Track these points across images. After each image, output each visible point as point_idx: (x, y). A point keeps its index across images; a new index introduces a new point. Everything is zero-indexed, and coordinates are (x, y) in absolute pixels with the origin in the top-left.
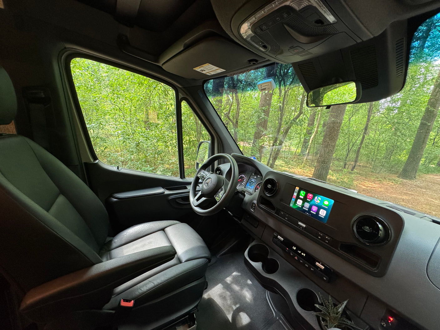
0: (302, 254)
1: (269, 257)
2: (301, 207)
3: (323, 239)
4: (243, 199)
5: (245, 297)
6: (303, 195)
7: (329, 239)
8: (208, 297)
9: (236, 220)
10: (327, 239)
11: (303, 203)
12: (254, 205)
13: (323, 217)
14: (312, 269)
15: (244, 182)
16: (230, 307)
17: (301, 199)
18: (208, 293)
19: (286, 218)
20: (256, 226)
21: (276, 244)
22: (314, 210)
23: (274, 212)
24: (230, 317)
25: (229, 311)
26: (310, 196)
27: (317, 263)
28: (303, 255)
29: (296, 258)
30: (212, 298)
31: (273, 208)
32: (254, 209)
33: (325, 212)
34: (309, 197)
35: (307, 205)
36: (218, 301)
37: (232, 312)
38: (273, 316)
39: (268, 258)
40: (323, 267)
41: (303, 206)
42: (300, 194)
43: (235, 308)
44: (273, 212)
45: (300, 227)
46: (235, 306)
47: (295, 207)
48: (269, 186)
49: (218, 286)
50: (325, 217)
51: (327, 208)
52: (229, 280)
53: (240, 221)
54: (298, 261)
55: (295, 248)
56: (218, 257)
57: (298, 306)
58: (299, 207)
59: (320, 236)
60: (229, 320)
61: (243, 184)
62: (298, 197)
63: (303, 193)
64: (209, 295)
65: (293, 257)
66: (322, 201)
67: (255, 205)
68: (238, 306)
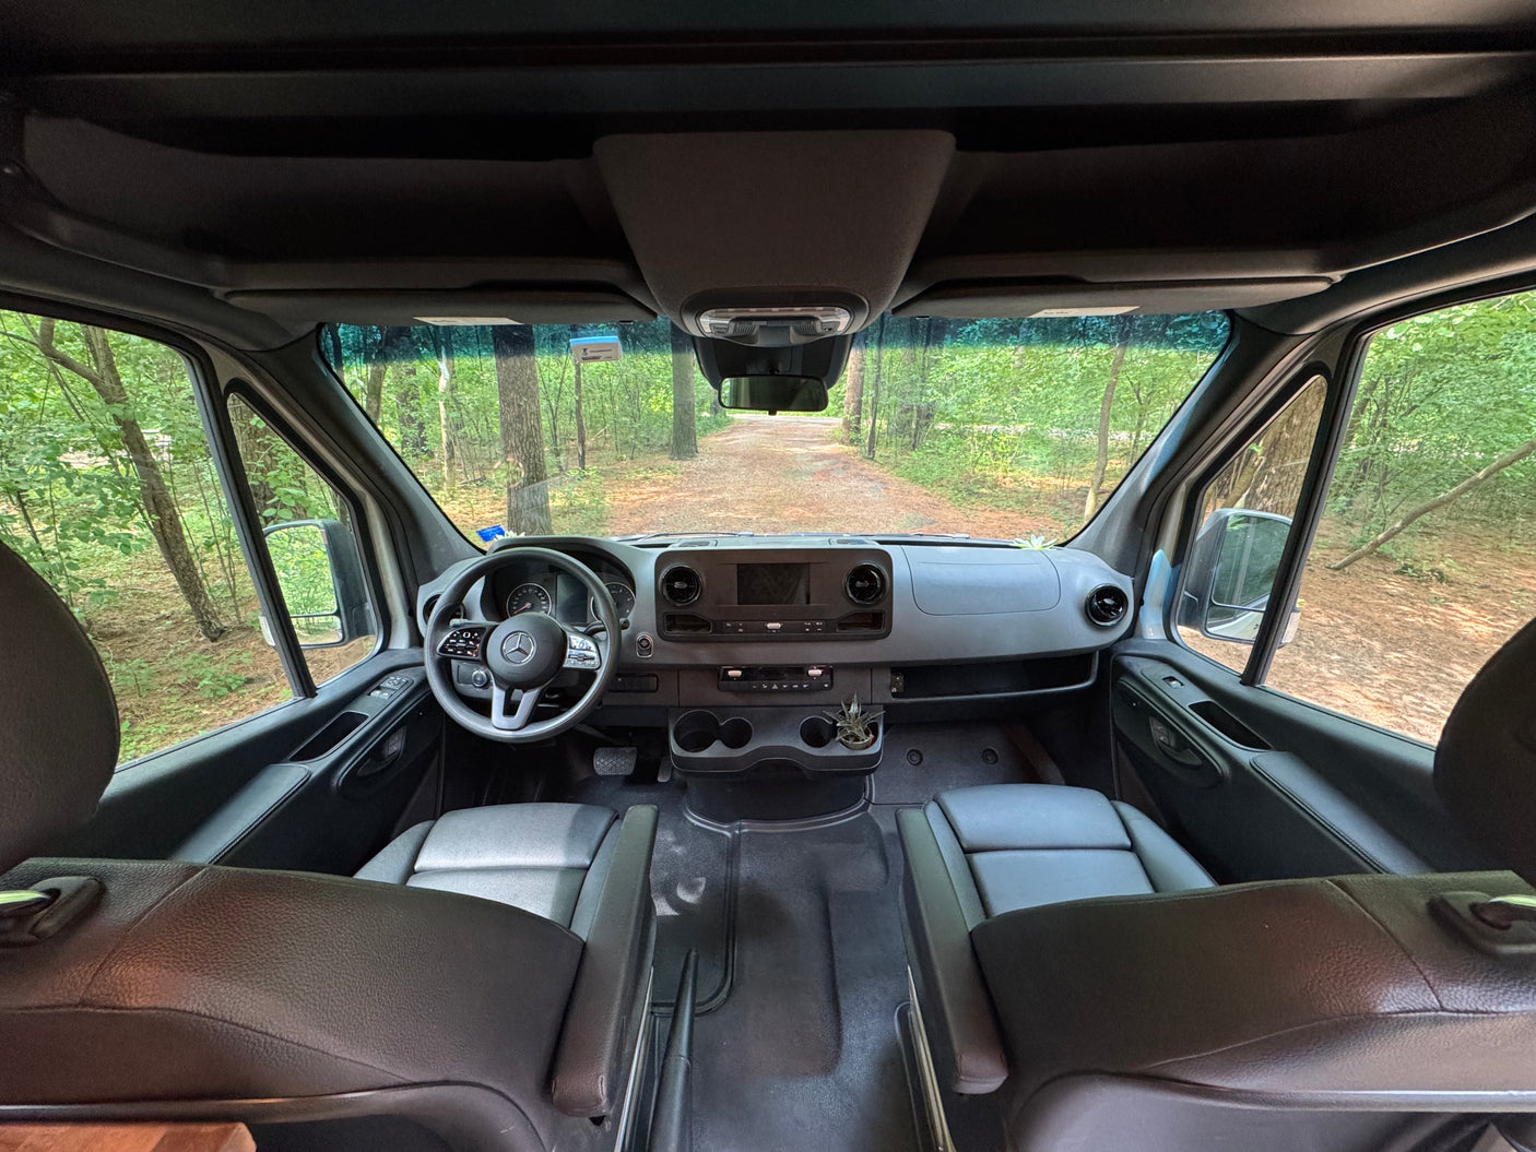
1: (723, 724)
3: (813, 628)
7: (824, 623)
10: (819, 626)
12: (644, 644)
14: (804, 686)
19: (741, 630)
20: (654, 688)
23: (710, 632)
27: (810, 672)
29: (774, 687)
31: (705, 625)
32: (649, 650)
39: (723, 726)
40: (819, 672)
44: (708, 633)
45: (771, 633)
57: (814, 749)
59: (808, 627)
67: (648, 642)
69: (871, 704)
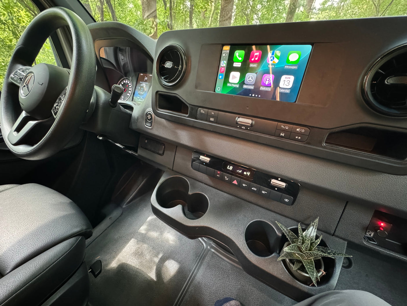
0: (245, 173)
1: (190, 193)
2: (238, 86)
3: (291, 133)
4: (132, 114)
5: (167, 241)
6: (241, 59)
7: (303, 131)
8: (119, 264)
9: (130, 152)
10: (299, 134)
11: (243, 76)
12: (149, 117)
13: (288, 91)
14: (263, 192)
15: (130, 92)
16: (151, 261)
17: (236, 69)
18: (117, 259)
19: (212, 119)
20: (161, 152)
21: (198, 170)
22: (267, 84)
23: (187, 115)
24: (153, 275)
25: (151, 268)
26: (256, 56)
28: (247, 174)
29: (235, 182)
30: (124, 263)
32: (151, 123)
33: (292, 78)
34: (253, 60)
35: (250, 79)
36: (133, 262)
37: (155, 267)
38: (204, 247)
39: (189, 195)
40: (283, 185)
41: (242, 83)
42: (234, 60)
43: (158, 261)
44: (185, 117)
45: (240, 128)
46: (157, 257)
47: (225, 92)
48: (169, 65)
49: (130, 243)
50: (292, 89)
51: (296, 67)
52: (143, 229)
53: (136, 152)
54: (239, 186)
55: (231, 168)
56: (124, 206)
58: (235, 88)
59: (284, 131)
60: (152, 280)
61: (128, 94)
62: (230, 68)
63: (239, 55)
64: (118, 260)
65: (230, 182)
66: (284, 58)
67: (151, 116)
68: (160, 256)
69: (333, 235)
